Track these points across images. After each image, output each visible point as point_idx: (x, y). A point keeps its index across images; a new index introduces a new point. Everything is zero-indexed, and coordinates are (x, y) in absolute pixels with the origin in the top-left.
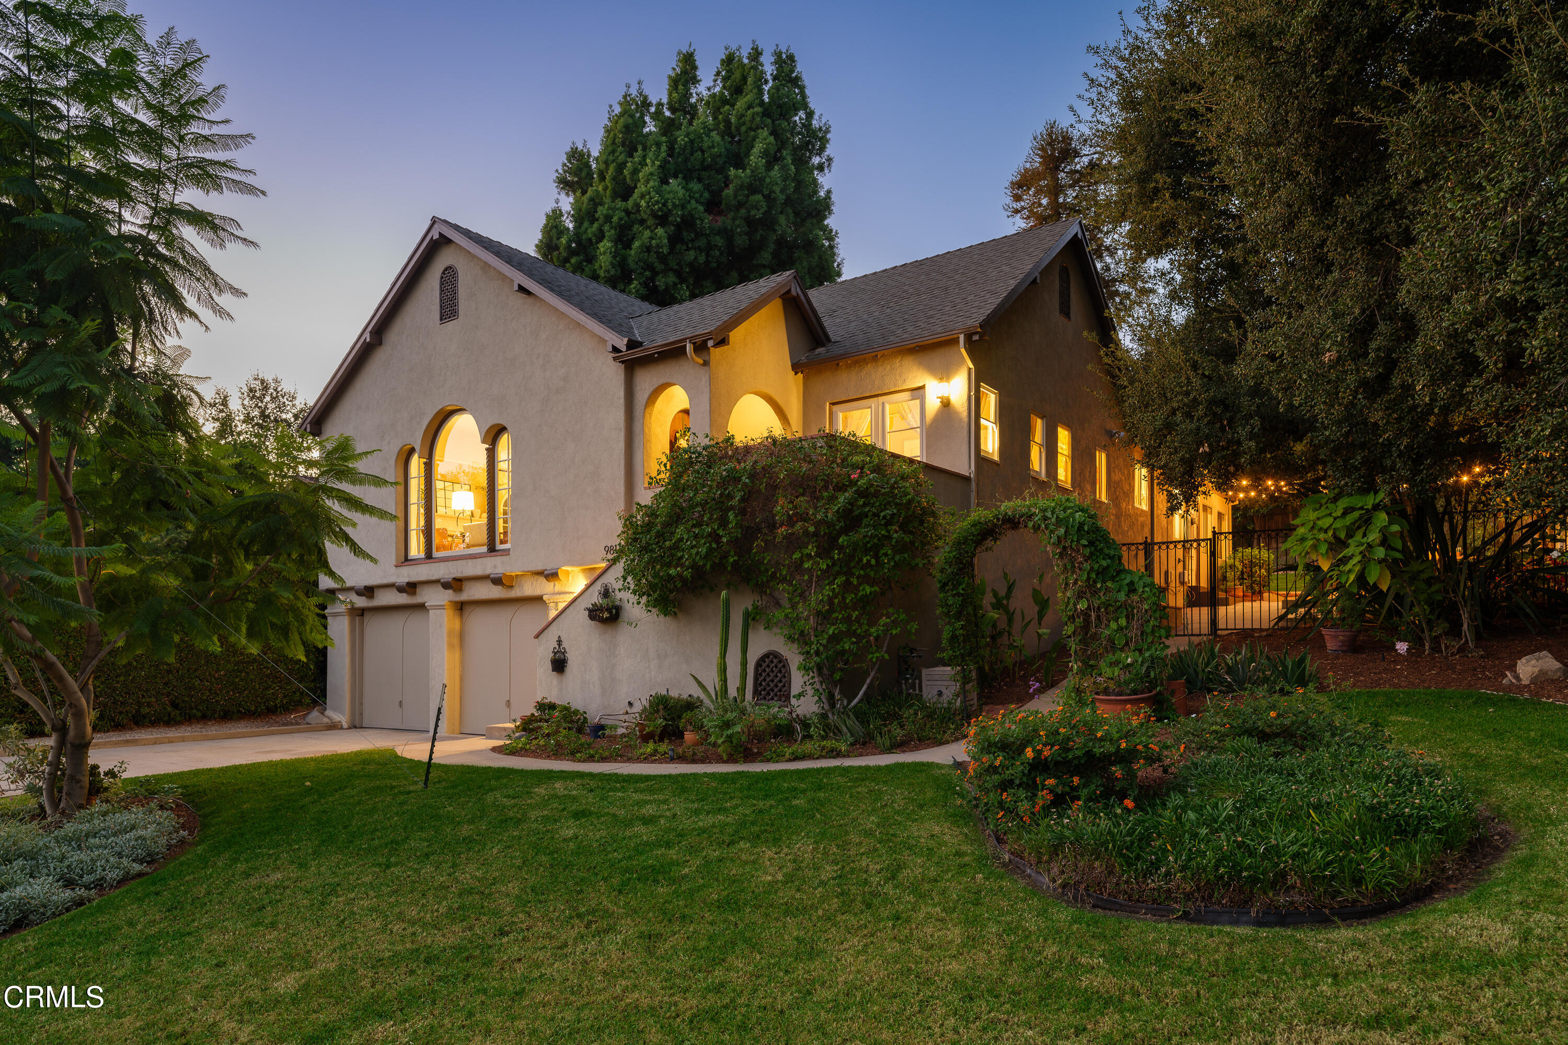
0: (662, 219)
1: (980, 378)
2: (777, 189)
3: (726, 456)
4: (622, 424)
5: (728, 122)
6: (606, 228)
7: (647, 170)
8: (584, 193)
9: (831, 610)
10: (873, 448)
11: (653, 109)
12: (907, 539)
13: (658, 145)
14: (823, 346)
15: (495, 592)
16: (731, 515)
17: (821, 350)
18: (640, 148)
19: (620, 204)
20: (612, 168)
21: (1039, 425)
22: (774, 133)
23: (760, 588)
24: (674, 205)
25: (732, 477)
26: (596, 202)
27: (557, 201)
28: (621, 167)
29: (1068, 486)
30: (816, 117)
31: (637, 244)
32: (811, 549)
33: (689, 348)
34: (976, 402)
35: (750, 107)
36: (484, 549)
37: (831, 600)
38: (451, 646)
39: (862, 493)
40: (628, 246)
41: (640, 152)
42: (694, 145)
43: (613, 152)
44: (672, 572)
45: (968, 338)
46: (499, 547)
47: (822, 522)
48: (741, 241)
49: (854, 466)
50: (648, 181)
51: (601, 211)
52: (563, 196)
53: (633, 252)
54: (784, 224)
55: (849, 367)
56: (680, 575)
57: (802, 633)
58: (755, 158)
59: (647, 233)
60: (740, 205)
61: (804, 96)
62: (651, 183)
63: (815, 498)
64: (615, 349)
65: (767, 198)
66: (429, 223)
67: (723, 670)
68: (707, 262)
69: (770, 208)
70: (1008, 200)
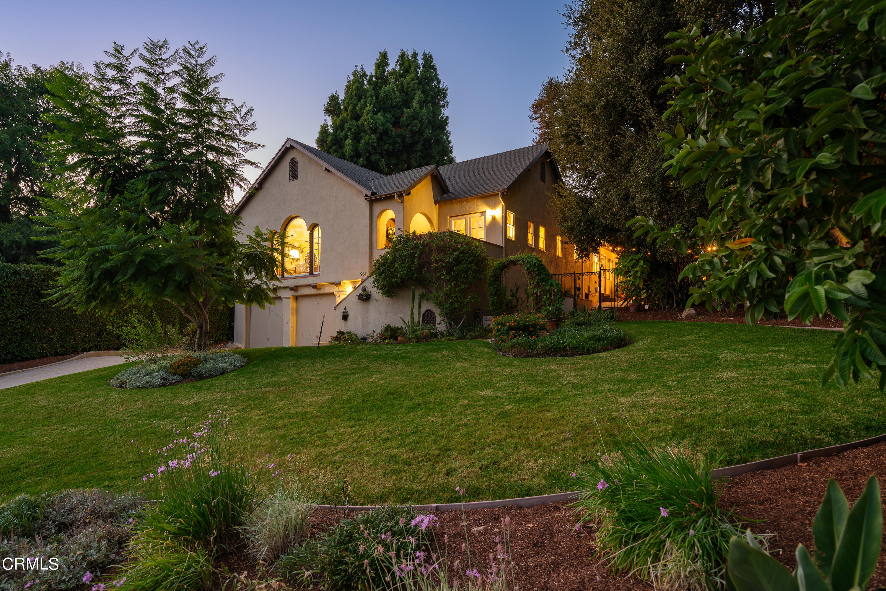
0: (374, 131)
1: (507, 208)
2: (425, 118)
3: (413, 238)
4: (368, 225)
5: (402, 86)
6: (349, 134)
7: (367, 108)
8: (338, 116)
9: (450, 294)
10: (466, 236)
11: (368, 78)
12: (478, 268)
13: (372, 96)
14: (446, 193)
15: (313, 291)
16: (416, 260)
17: (445, 195)
18: (363, 97)
19: (355, 123)
20: (351, 106)
21: (531, 226)
22: (423, 92)
23: (425, 287)
24: (380, 125)
25: (416, 247)
26: (343, 122)
27: (326, 120)
28: (355, 106)
29: (544, 250)
30: (442, 83)
31: (363, 141)
32: (444, 272)
33: (396, 196)
34: (505, 218)
35: (412, 80)
36: (308, 274)
37: (450, 290)
38: (292, 314)
39: (462, 252)
40: (359, 142)
41: (363, 99)
42: (388, 96)
43: (351, 99)
44: (393, 280)
45: (502, 193)
46: (314, 273)
47: (448, 262)
48: (408, 140)
49: (459, 243)
50: (368, 114)
51: (346, 126)
52: (327, 117)
53: (361, 145)
54: (428, 132)
55: (457, 203)
56: (396, 281)
57: (440, 303)
58: (415, 104)
59: (367, 137)
60: (408, 125)
61: (436, 75)
62: (370, 115)
63: (445, 254)
64: (366, 195)
65: (420, 121)
66: (285, 140)
67: (412, 315)
68: (393, 150)
69: (421, 126)
70: (531, 113)
